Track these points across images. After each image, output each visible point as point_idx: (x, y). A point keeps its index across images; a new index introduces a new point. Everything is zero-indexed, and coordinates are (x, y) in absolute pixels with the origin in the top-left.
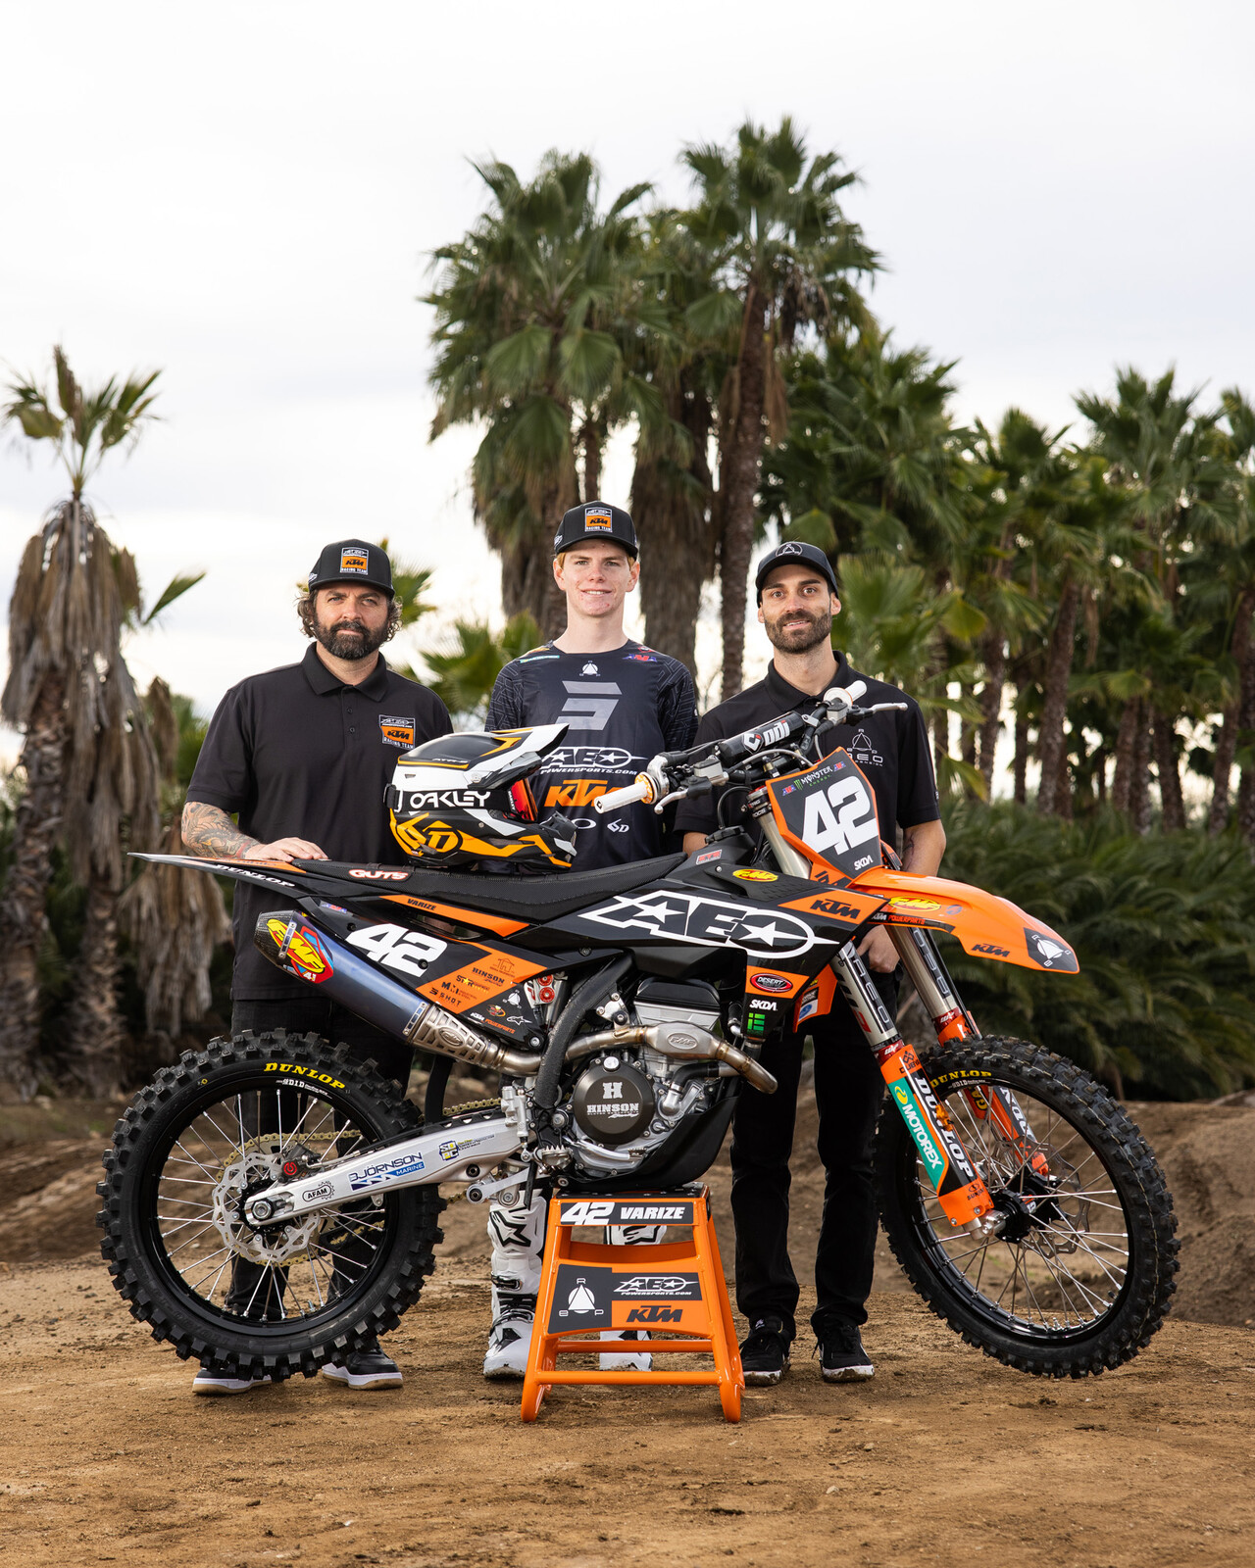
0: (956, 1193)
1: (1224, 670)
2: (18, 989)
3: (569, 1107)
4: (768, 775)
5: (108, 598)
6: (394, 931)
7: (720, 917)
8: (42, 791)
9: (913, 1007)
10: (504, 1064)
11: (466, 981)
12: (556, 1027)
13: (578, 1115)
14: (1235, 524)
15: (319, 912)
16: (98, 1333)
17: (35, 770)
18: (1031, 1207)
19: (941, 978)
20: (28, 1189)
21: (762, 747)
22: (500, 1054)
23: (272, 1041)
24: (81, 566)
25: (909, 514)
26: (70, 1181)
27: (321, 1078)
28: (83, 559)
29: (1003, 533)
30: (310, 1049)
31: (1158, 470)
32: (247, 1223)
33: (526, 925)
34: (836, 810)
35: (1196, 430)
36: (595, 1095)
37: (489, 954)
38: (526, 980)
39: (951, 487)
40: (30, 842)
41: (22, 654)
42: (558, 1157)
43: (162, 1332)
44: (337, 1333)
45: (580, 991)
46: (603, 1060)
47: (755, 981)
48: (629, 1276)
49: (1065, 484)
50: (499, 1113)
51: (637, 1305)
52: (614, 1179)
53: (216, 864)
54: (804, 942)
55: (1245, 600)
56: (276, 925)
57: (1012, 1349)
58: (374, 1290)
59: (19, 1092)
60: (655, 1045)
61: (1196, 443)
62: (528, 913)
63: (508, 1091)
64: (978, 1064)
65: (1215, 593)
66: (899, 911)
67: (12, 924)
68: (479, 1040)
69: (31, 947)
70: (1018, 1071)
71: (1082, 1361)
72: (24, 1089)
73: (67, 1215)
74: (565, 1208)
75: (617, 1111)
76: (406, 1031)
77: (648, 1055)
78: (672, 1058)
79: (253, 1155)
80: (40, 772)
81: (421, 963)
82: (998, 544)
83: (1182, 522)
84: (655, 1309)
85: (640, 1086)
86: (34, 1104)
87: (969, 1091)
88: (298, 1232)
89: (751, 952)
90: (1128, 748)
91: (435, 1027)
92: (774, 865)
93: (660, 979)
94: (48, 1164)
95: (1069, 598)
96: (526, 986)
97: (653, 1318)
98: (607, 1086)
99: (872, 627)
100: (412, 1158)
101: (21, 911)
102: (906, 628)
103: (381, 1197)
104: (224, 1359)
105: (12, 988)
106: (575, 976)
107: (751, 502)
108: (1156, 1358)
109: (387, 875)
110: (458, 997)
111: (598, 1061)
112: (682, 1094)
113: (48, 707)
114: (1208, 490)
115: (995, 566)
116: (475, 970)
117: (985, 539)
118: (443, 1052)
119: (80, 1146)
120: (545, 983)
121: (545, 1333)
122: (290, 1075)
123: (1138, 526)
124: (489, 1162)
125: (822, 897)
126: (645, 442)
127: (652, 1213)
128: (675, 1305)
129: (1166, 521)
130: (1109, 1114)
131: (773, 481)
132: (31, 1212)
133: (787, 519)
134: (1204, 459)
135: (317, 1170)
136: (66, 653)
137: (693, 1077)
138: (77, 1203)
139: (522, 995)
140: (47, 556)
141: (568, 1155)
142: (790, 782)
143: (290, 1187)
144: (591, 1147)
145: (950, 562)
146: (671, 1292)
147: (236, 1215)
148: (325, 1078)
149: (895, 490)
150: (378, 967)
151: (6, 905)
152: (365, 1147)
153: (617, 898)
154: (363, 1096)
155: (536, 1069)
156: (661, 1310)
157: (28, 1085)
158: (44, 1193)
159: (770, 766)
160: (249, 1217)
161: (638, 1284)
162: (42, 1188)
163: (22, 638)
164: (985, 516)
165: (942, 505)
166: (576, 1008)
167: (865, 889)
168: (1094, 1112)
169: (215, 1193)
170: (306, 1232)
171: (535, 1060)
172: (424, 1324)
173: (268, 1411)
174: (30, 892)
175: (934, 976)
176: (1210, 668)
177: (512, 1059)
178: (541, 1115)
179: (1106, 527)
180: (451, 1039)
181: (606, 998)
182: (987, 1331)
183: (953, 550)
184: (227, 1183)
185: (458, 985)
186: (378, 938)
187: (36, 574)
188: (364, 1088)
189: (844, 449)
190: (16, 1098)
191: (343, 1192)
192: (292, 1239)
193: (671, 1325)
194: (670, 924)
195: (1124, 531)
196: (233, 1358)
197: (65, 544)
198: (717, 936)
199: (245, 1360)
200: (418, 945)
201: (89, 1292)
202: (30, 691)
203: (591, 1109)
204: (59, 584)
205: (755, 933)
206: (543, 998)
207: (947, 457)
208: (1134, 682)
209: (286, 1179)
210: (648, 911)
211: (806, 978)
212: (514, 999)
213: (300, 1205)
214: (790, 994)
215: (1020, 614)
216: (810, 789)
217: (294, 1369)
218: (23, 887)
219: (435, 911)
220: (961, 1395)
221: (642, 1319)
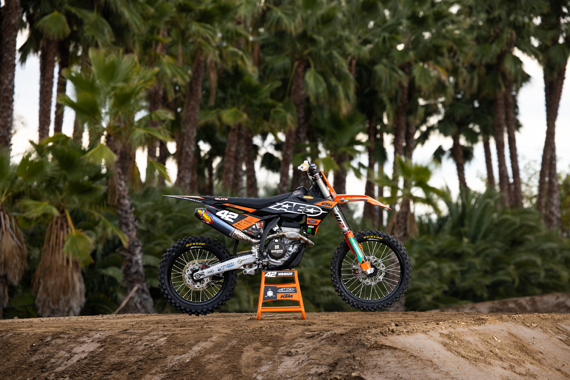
3: (267, 251)
6: (226, 212)
7: (300, 207)
10: (252, 241)
11: (243, 223)
13: (269, 253)
14: (294, 21)
15: (209, 208)
22: (251, 239)
33: (256, 210)
36: (273, 248)
37: (248, 217)
38: (257, 222)
42: (265, 262)
45: (268, 225)
46: (274, 240)
47: (309, 221)
48: (280, 288)
50: (251, 253)
51: (282, 294)
52: (277, 267)
53: (184, 197)
56: (200, 211)
60: (287, 237)
62: (256, 207)
63: (253, 248)
74: (266, 273)
75: (278, 252)
76: (230, 235)
77: (285, 239)
78: (290, 239)
84: (287, 295)
85: (283, 246)
89: (308, 215)
91: (237, 233)
93: (287, 221)
95: (200, 65)
96: (256, 224)
97: (286, 297)
98: (276, 246)
100: (232, 263)
102: (128, 90)
109: (223, 199)
110: (241, 227)
112: (293, 248)
116: (245, 220)
117: (153, 30)
120: (261, 223)
121: (262, 301)
124: (247, 264)
125: (323, 202)
128: (291, 294)
135: (210, 267)
137: (295, 244)
139: (256, 226)
141: (267, 262)
143: (203, 271)
144: (272, 260)
146: (290, 291)
150: (223, 220)
153: (276, 203)
155: (259, 243)
160: (194, 278)
161: (283, 290)
165: (130, 11)
166: (268, 229)
171: (259, 240)
176: (279, 107)
177: (254, 241)
178: (260, 252)
181: (274, 226)
185: (241, 224)
186: (223, 214)
191: (215, 272)
193: (290, 298)
194: (289, 209)
198: (300, 211)
200: (232, 215)
203: (272, 251)
205: (309, 210)
206: (260, 226)
209: (202, 269)
210: (284, 206)
211: (320, 220)
212: (254, 227)
213: (206, 274)
215: (174, 75)
219: (235, 207)
221: (284, 297)
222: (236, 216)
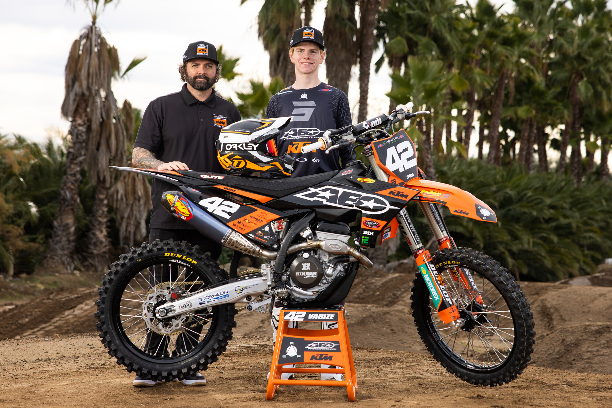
0: (445, 311)
1: (566, 106)
2: (67, 226)
3: (288, 273)
4: (372, 140)
5: (106, 66)
6: (218, 200)
7: (351, 197)
8: (78, 145)
9: (434, 242)
10: (262, 255)
11: (247, 221)
12: (284, 241)
13: (292, 276)
14: (572, 46)
15: (188, 192)
16: (95, 362)
17: (75, 137)
18: (476, 317)
19: (441, 223)
20: (69, 307)
21: (370, 128)
22: (261, 251)
23: (168, 244)
24: (95, 52)
25: (437, 39)
26: (87, 305)
27: (187, 259)
28: (96, 49)
29: (476, 47)
30: (183, 247)
31: (541, 23)
32: (156, 318)
33: (272, 199)
34: (400, 155)
35: (557, 7)
36: (299, 268)
37: (256, 210)
38: (272, 221)
39: (455, 29)
40: (72, 166)
41: (70, 88)
42: (283, 293)
43: (121, 361)
44: (192, 363)
45: (294, 226)
46: (302, 254)
47: (365, 223)
48: (311, 342)
49: (503, 28)
50: (260, 275)
51: (314, 354)
52: (307, 302)
53: (146, 171)
54: (385, 208)
55: (575, 78)
56: (170, 197)
57: (466, 374)
58: (208, 346)
59: (67, 269)
60: (324, 248)
61: (557, 12)
62: (273, 194)
63: (263, 266)
64: (455, 259)
65: (562, 75)
66: (424, 196)
67: (64, 200)
68: (252, 245)
69: (72, 209)
70: (471, 262)
71: (495, 380)
72: (69, 267)
73: (85, 318)
74: (286, 314)
75: (308, 275)
76: (223, 241)
77: (321, 252)
78: (331, 254)
79: (159, 290)
80: (77, 137)
81: (229, 213)
82: (474, 52)
83: (551, 45)
84: (321, 355)
85: (317, 265)
86: (72, 274)
87: (451, 269)
88: (177, 322)
89: (363, 212)
90: (526, 138)
91: (234, 239)
92: (374, 176)
93: (326, 222)
94: (78, 297)
95: (503, 76)
96: (272, 224)
97: (321, 359)
98: (304, 265)
99: (421, 86)
100: (224, 292)
101: (68, 195)
102: (435, 86)
103: (211, 308)
104: (146, 372)
105: (64, 226)
106: (292, 220)
107: (372, 33)
108: (525, 380)
109: (216, 177)
110: (244, 227)
111: (300, 255)
112: (334, 269)
113: (81, 111)
114: (562, 32)
115: (472, 61)
116: (251, 217)
117: (469, 50)
118: (238, 249)
119: (91, 290)
120: (280, 223)
121: (277, 364)
122: (175, 258)
123: (532, 46)
124: (254, 295)
125: (393, 190)
126: (330, 7)
127: (321, 316)
128: (330, 354)
129: (543, 45)
130: (508, 280)
131: (382, 24)
132: (70, 317)
133: (387, 40)
134: (560, 19)
135: (185, 297)
136: (89, 88)
137: (339, 262)
138: (89, 313)
139: (270, 227)
140: (81, 48)
141: (288, 292)
142: (381, 142)
143: (174, 304)
144: (297, 289)
145: (454, 60)
146: (328, 349)
147: (152, 314)
148: (189, 259)
149: (432, 29)
150: (212, 215)
151: (62, 192)
152: (205, 288)
153: (309, 188)
154: (204, 267)
155: (275, 257)
156: (324, 356)
157: (70, 266)
158: (76, 309)
159: (373, 136)
160: (157, 315)
161: (315, 345)
162: (75, 307)
163: (70, 82)
164: (469, 41)
165: (451, 36)
166: (292, 233)
167: (411, 187)
168: (502, 279)
169: (143, 305)
170: (180, 322)
171: (275, 254)
172: (228, 361)
173: (163, 394)
174: (73, 187)
175: (438, 223)
176: (560, 105)
177: (265, 253)
178: (277, 276)
179: (519, 47)
180: (241, 244)
181: (304, 229)
182: (456, 367)
183: (455, 55)
184: (148, 301)
185: (244, 222)
186: (212, 203)
187: (76, 56)
188: (205, 264)
189: (411, 12)
190: (65, 271)
191: (196, 306)
192: (174, 324)
194: (331, 199)
195: (526, 48)
196: (150, 372)
197: (88, 43)
198: (350, 205)
199: (155, 373)
200: (228, 206)
201: (92, 346)
202: (74, 104)
203: (297, 274)
204: (86, 59)
205: (365, 203)
206: (279, 228)
207: (454, 16)
208: (528, 111)
209: (172, 300)
210: (322, 194)
211: (386, 222)
212: (267, 229)
213: (178, 311)
214: (379, 229)
215: (482, 82)
216: (389, 146)
217: (175, 377)
218: (69, 185)
219: (235, 192)
220: (445, 393)
221: (316, 359)
222: (236, 207)
